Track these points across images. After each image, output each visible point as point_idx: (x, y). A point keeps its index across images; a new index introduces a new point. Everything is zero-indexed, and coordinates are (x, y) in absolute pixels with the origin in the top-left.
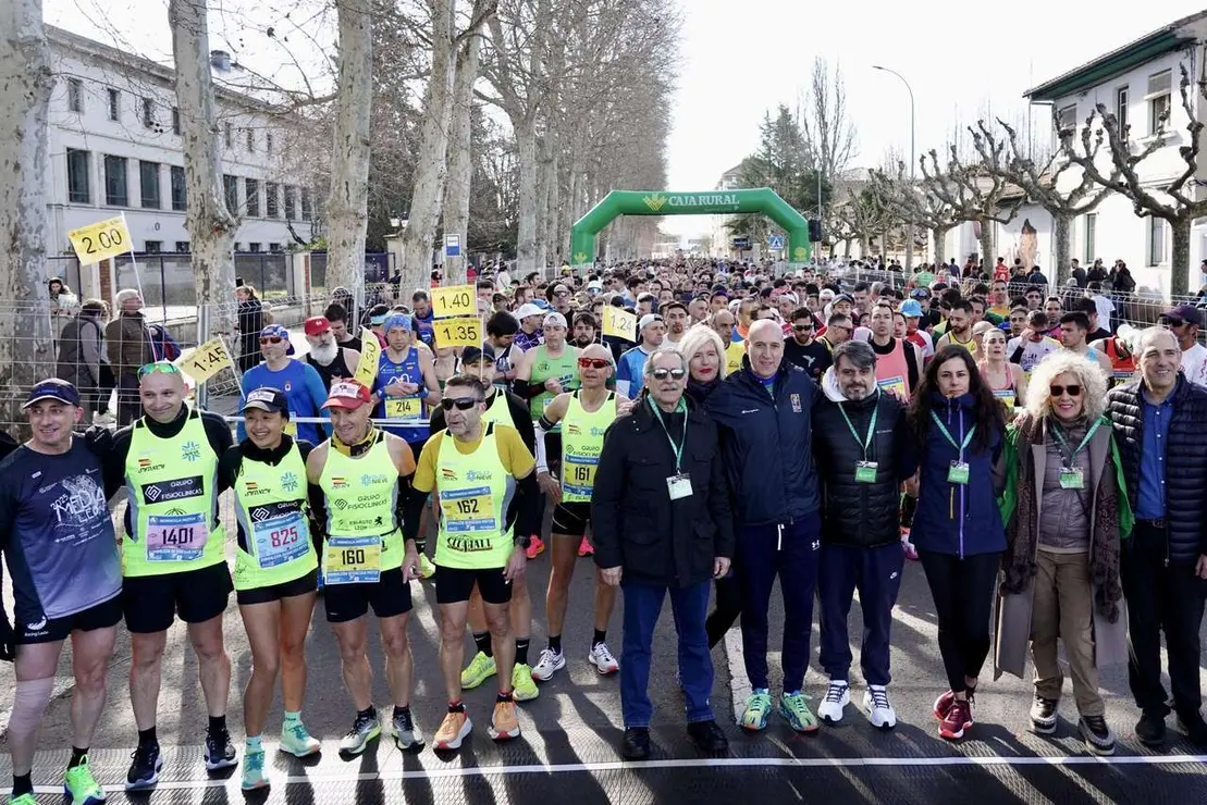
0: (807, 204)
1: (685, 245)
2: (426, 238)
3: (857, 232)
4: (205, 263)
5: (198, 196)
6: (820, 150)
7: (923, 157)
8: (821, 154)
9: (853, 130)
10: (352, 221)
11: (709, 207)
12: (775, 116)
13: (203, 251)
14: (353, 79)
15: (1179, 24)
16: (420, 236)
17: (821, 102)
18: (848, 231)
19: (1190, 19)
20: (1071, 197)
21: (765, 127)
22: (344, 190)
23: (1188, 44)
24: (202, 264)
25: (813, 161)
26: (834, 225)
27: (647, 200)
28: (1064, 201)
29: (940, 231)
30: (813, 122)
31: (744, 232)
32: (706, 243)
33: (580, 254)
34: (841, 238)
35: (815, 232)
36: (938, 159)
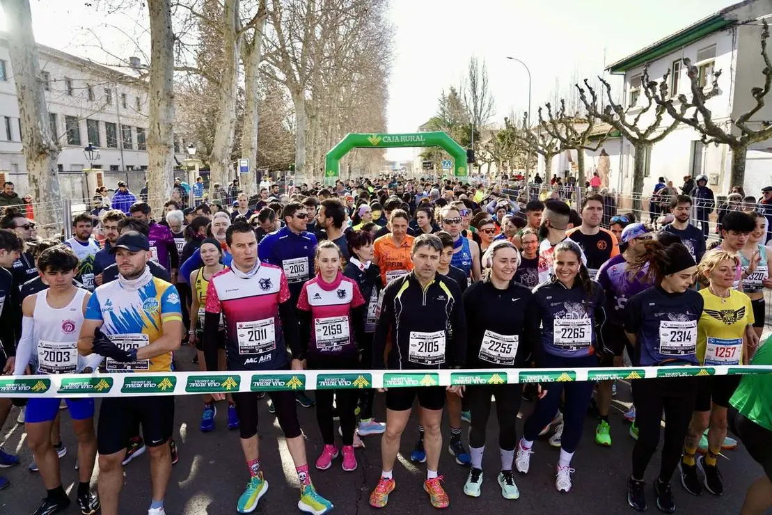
0: (465, 142)
1: (398, 167)
2: (224, 161)
3: (495, 158)
4: (36, 178)
5: (29, 129)
6: (473, 112)
7: (541, 109)
8: (473, 114)
9: (492, 100)
10: (163, 149)
11: (407, 143)
12: (448, 93)
13: (33, 169)
14: (160, 52)
15: (726, 10)
16: (220, 159)
17: (474, 84)
18: (490, 158)
19: (735, 7)
20: (647, 131)
21: (442, 100)
22: (157, 129)
23: (732, 24)
24: (34, 179)
25: (469, 119)
26: (481, 154)
27: (370, 139)
28: (642, 135)
29: (548, 157)
30: (469, 95)
31: (429, 159)
32: (408, 165)
33: (331, 171)
34: (485, 161)
35: (471, 158)
36: (551, 109)
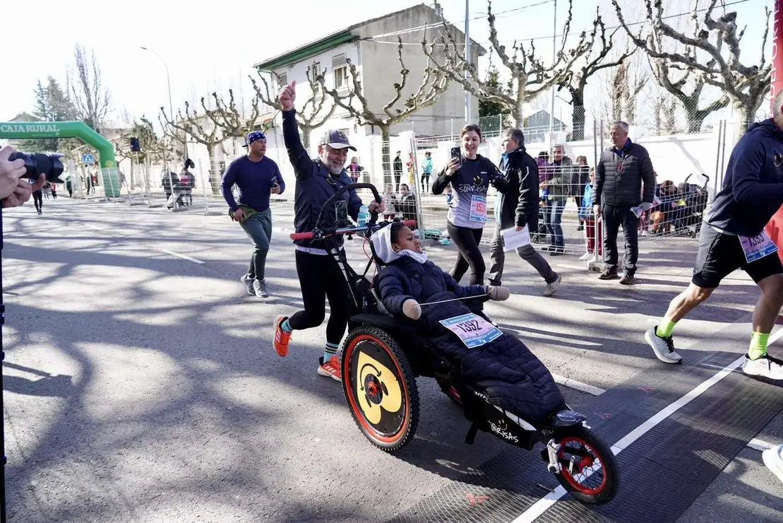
6: (86, 106)
15: (352, 27)
17: (83, 74)
19: (357, 26)
21: (39, 91)
23: (356, 39)
25: (82, 114)
29: (211, 147)
